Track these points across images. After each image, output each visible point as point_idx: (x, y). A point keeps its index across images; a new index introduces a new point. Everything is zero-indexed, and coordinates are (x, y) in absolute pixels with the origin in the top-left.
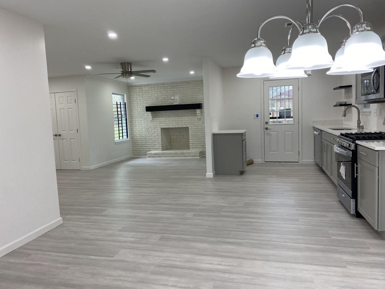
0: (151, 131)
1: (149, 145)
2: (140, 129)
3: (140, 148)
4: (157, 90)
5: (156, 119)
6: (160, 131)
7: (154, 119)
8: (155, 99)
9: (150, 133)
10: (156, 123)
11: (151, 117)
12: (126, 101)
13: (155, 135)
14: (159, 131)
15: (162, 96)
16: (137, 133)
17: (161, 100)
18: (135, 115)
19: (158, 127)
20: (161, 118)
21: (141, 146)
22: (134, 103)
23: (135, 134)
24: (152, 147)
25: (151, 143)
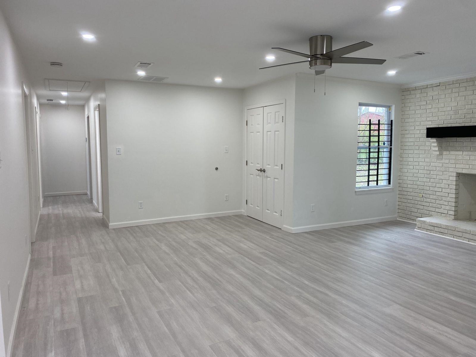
0: (435, 177)
1: (428, 204)
2: (414, 171)
3: (411, 205)
4: (457, 95)
5: (448, 152)
6: (454, 179)
7: (445, 153)
8: (452, 113)
9: (433, 180)
10: (447, 161)
11: (437, 149)
12: (393, 118)
13: (442, 185)
14: (451, 178)
15: (466, 106)
16: (410, 178)
17: (464, 115)
18: (409, 144)
19: (451, 170)
20: (459, 152)
21: (413, 202)
22: (410, 120)
23: (406, 178)
24: (433, 209)
25: (433, 201)
